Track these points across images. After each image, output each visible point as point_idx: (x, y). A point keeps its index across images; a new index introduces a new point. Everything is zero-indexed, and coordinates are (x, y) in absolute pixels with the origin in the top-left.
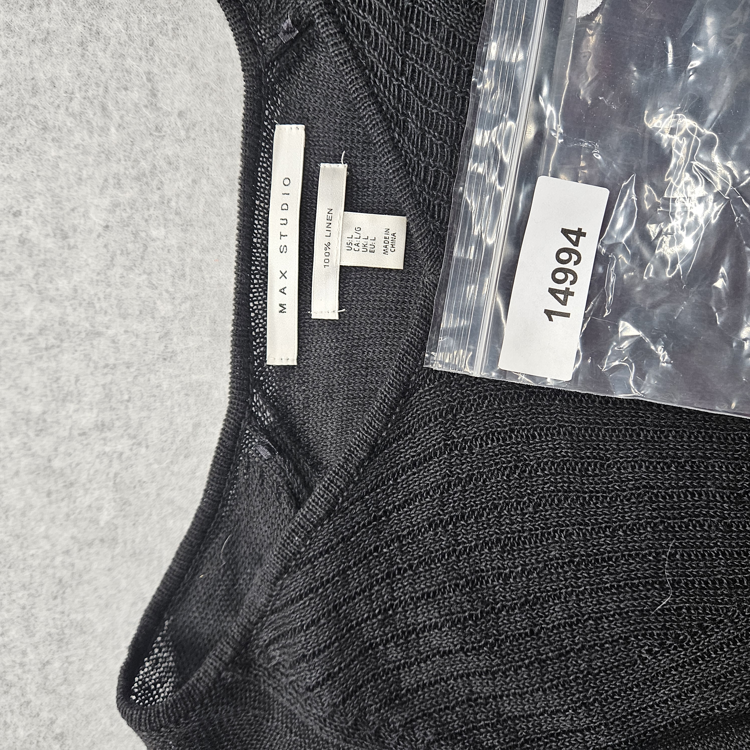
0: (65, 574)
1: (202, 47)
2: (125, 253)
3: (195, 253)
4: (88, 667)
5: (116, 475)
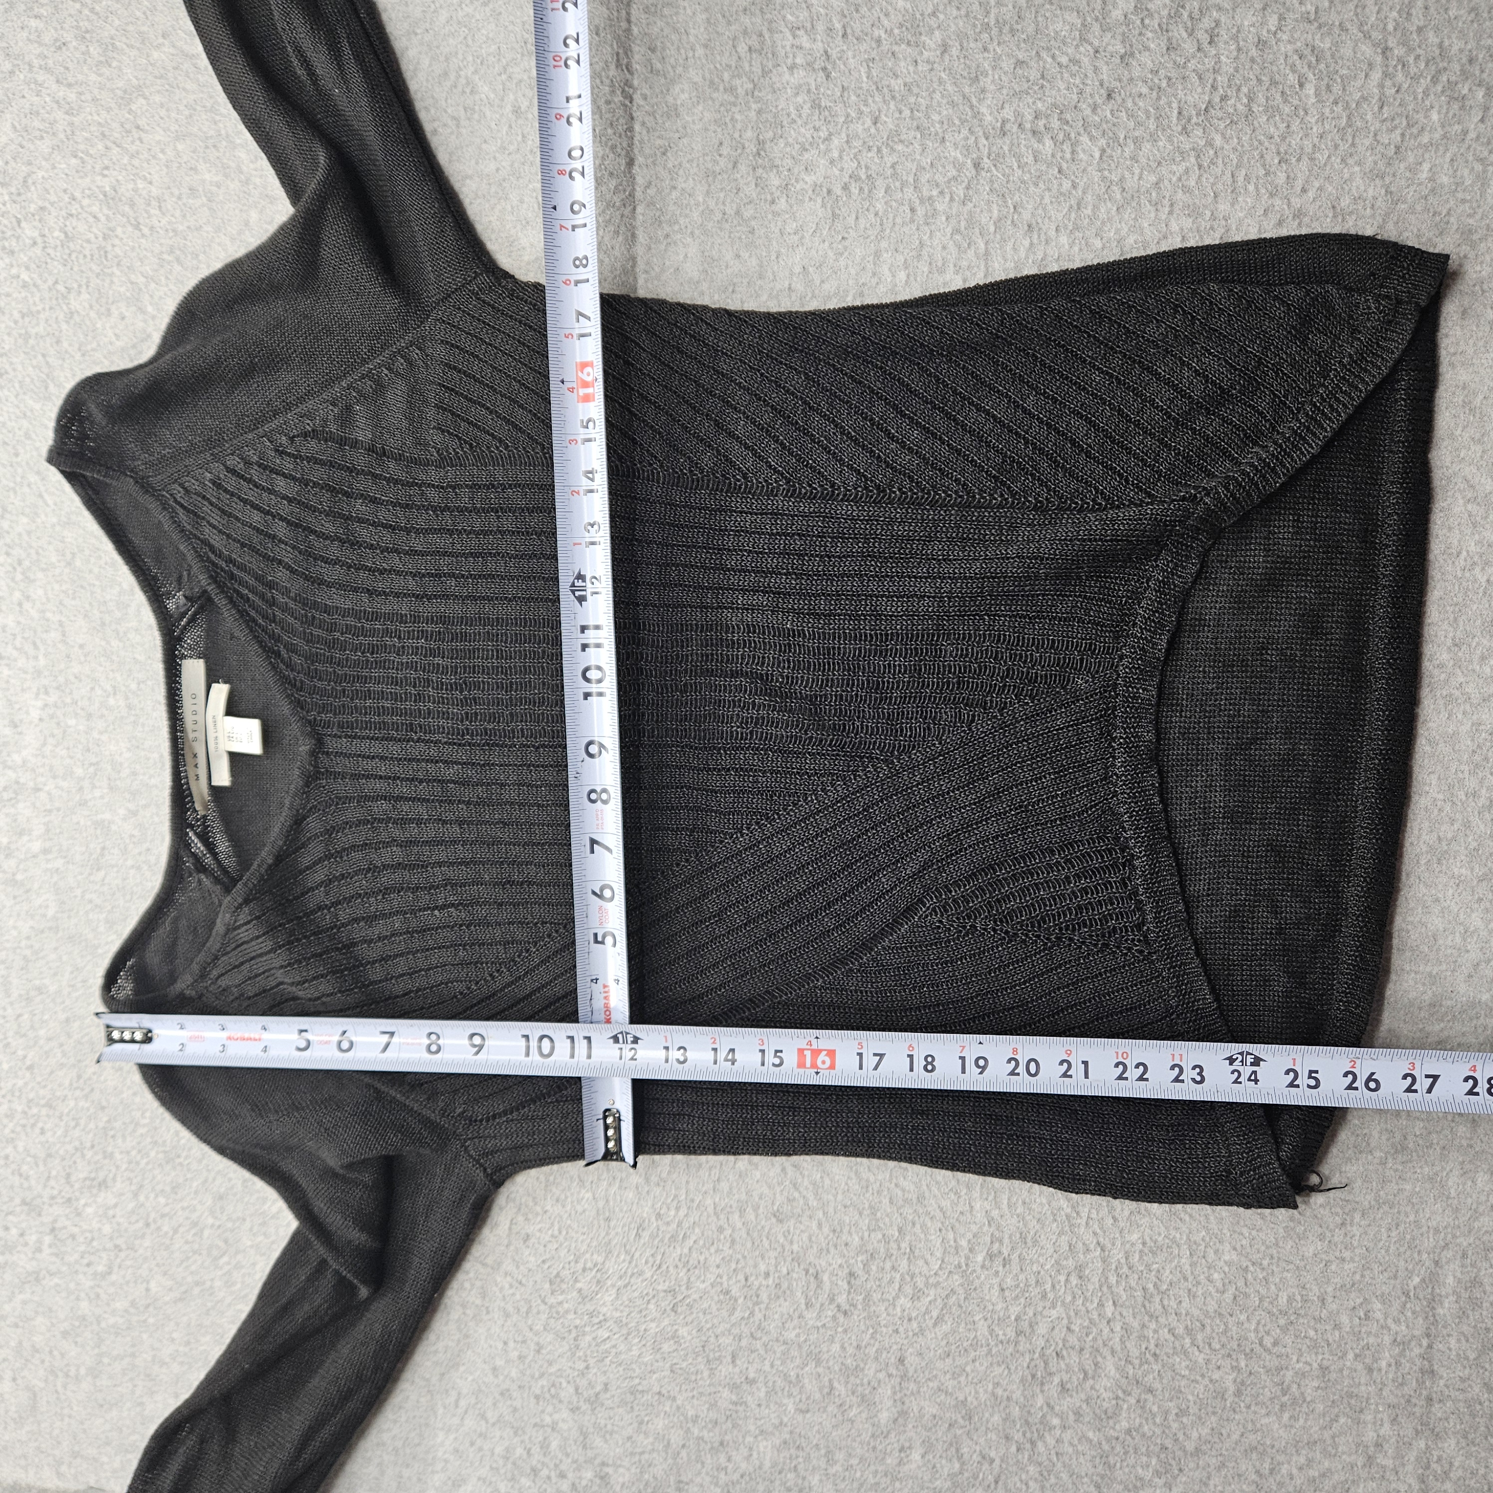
0: (28, 952)
1: (90, 604)
2: (53, 736)
3: (95, 735)
4: (46, 1017)
5: (55, 883)
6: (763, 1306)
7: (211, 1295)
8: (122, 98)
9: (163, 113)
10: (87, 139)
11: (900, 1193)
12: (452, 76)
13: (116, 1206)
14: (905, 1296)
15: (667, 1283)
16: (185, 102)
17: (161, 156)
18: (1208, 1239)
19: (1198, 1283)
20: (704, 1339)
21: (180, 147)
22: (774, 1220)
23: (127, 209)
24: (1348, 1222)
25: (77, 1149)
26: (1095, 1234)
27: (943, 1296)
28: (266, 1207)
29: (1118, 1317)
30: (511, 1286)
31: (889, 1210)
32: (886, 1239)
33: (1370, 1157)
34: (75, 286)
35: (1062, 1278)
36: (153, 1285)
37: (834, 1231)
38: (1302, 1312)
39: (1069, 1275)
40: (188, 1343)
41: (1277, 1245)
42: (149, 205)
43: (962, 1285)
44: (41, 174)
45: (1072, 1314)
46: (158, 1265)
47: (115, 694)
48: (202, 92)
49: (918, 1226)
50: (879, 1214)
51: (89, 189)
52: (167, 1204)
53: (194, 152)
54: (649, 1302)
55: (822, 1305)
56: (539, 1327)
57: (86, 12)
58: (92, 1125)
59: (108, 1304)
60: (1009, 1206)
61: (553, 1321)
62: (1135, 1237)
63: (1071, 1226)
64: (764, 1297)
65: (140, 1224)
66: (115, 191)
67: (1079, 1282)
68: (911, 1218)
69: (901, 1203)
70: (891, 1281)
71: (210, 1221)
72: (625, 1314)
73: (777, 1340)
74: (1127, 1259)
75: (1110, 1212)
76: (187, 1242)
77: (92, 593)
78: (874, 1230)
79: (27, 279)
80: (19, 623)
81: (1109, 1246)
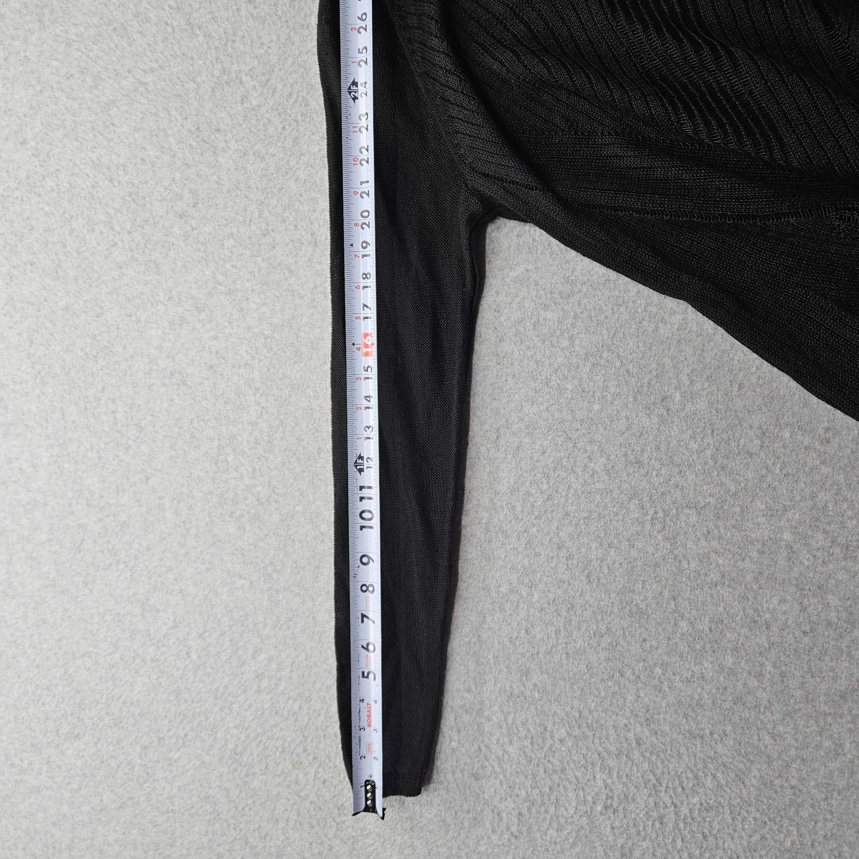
6: (465, 830)
7: (138, 805)
8: (104, 107)
9: (127, 116)
10: (83, 131)
11: (551, 766)
12: (295, 96)
13: (84, 750)
14: (553, 829)
15: (408, 814)
16: (140, 110)
17: (126, 140)
18: (741, 804)
19: (735, 831)
20: (430, 848)
21: (137, 135)
22: (473, 779)
23: (105, 171)
24: (829, 798)
25: (63, 715)
26: (671, 797)
27: (576, 830)
28: (172, 754)
29: (685, 849)
30: (315, 810)
31: (544, 776)
32: (541, 793)
33: (844, 758)
34: (75, 214)
35: (650, 823)
36: (105, 798)
37: (510, 787)
38: (800, 851)
39: (654, 821)
40: (124, 834)
41: (785, 809)
42: (118, 168)
43: (588, 824)
44: (57, 150)
45: (656, 845)
46: (108, 786)
47: (92, 450)
48: (150, 104)
49: (561, 787)
50: (537, 779)
51: (84, 159)
52: (114, 750)
53: (144, 138)
54: (396, 824)
55: (502, 831)
56: (331, 835)
57: (84, 57)
58: (72, 702)
59: (79, 808)
60: (618, 777)
61: (339, 832)
62: (695, 800)
63: (656, 791)
64: (466, 824)
65: (98, 762)
66: (99, 160)
67: (661, 826)
68: (557, 782)
69: (551, 772)
70: (544, 819)
71: (139, 761)
72: (382, 830)
73: (474, 851)
74: (690, 813)
75: (680, 784)
76: (125, 774)
77: (80, 391)
78: (535, 788)
79: (48, 210)
80: (38, 408)
81: (679, 805)
